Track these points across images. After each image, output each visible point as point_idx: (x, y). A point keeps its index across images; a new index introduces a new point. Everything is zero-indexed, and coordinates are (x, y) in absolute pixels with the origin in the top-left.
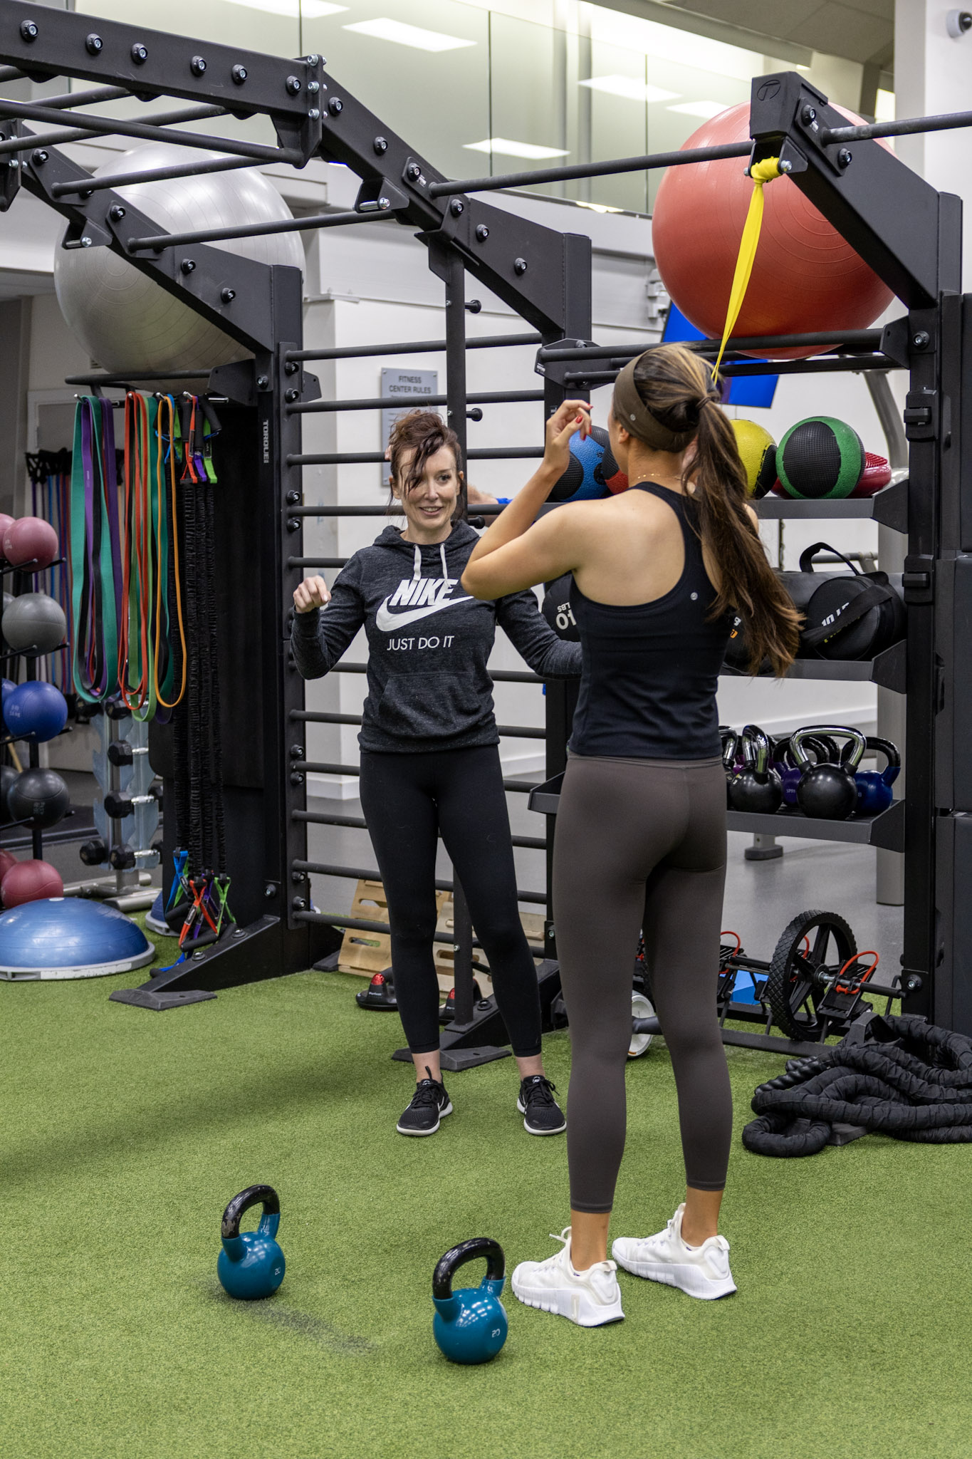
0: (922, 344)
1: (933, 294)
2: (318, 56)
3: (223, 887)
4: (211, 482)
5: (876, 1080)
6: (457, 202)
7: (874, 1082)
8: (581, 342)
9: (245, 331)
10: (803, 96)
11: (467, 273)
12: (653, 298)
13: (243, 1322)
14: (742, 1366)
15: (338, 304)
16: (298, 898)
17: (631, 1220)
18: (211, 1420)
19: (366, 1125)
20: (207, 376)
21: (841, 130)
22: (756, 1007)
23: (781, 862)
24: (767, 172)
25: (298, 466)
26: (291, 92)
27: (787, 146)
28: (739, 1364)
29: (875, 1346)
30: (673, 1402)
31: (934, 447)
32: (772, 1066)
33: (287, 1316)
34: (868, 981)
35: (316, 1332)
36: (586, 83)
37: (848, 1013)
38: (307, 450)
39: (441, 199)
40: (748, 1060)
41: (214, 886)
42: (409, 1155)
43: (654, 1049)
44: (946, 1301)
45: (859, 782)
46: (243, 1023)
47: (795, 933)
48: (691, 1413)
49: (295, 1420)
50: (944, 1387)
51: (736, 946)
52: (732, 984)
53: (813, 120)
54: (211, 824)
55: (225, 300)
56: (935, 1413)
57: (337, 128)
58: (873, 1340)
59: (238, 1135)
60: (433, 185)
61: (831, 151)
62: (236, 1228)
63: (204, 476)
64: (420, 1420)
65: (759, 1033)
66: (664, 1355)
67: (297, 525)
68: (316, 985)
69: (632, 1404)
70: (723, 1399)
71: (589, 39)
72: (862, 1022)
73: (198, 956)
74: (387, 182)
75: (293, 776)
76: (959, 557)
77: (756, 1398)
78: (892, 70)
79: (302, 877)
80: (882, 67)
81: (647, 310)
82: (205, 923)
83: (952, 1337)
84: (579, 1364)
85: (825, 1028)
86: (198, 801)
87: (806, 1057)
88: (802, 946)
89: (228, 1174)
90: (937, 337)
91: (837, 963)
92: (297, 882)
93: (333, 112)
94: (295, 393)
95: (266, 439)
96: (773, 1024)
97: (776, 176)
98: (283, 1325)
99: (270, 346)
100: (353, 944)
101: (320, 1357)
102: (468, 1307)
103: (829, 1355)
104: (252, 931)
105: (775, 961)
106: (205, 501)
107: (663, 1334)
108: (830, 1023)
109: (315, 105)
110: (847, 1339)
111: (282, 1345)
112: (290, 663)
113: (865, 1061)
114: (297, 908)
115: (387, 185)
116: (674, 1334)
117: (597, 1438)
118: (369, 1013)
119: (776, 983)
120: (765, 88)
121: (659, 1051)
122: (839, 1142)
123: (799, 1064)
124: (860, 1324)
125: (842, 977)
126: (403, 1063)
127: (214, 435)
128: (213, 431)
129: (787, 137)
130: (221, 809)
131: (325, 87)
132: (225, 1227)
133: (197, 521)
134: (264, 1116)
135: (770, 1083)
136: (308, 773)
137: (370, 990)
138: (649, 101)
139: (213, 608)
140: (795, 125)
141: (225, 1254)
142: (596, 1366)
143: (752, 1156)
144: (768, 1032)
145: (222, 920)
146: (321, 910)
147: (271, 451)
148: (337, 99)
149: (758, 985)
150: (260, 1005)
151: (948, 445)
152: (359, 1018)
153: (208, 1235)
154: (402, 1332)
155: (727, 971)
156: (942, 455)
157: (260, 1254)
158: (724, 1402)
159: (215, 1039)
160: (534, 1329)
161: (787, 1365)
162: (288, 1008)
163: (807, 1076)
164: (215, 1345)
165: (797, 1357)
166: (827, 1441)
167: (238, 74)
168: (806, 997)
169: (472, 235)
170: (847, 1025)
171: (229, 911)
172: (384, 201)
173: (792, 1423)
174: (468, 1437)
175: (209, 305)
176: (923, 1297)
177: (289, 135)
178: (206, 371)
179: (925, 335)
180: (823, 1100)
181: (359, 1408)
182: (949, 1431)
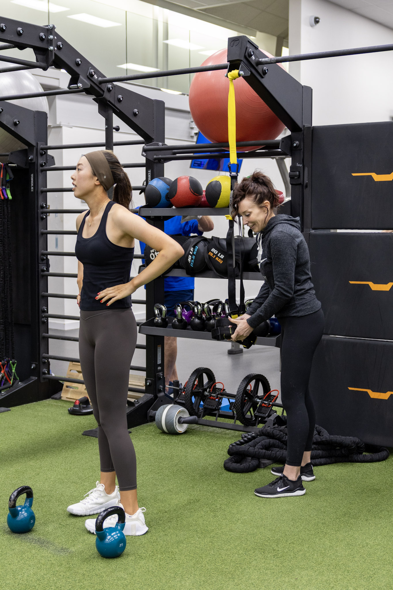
0: (296, 146)
1: (301, 126)
2: (53, 25)
3: (14, 365)
4: (10, 199)
5: (277, 441)
6: (110, 86)
7: (277, 442)
8: (161, 144)
9: (24, 137)
10: (249, 45)
11: (114, 115)
12: (192, 128)
13: (17, 542)
14: (221, 557)
15: (64, 129)
16: (45, 369)
17: (178, 499)
18: (3, 583)
19: (71, 462)
20: (8, 155)
21: (263, 60)
22: (230, 413)
23: (242, 355)
24: (234, 76)
25: (45, 193)
26: (42, 39)
27: (242, 65)
28: (220, 556)
29: (275, 548)
30: (193, 572)
31: (301, 188)
32: (236, 437)
33: (36, 540)
34: (275, 402)
35: (48, 546)
36: (166, 42)
37: (267, 415)
38: (49, 187)
39: (103, 85)
40: (227, 434)
41: (10, 364)
42: (88, 474)
43: (189, 430)
44: (304, 529)
45: (271, 322)
46: (21, 421)
47: (246, 383)
48: (200, 576)
49: (38, 582)
50: (302, 564)
51: (222, 388)
52: (221, 404)
53: (252, 55)
54: (9, 339)
55: (15, 124)
56: (298, 574)
57: (60, 54)
58: (274, 546)
59: (18, 466)
60: (100, 79)
61: (260, 68)
62: (15, 504)
63: (6, 196)
64: (89, 581)
65: (231, 423)
66: (190, 553)
67: (45, 217)
68: (52, 405)
69: (176, 573)
70: (213, 570)
71: (167, 24)
72: (272, 418)
73: (3, 393)
74: (81, 77)
75: (43, 319)
76: (311, 231)
77: (226, 570)
78: (288, 39)
79: (46, 361)
80: (284, 38)
81: (190, 133)
82: (6, 380)
83: (306, 544)
84: (155, 557)
85: (257, 421)
86: (3, 330)
87: (250, 432)
88: (249, 388)
89: (13, 482)
90: (302, 144)
91: (263, 395)
92: (44, 363)
93: (59, 48)
94: (44, 163)
95: (32, 182)
96: (237, 419)
97: (238, 77)
98: (34, 543)
99: (34, 143)
100: (67, 388)
101: (49, 556)
102: (110, 535)
103: (257, 552)
104: (26, 383)
105: (237, 394)
106: (7, 206)
107: (190, 544)
108: (260, 419)
109: (51, 45)
110: (264, 545)
111: (33, 552)
112: (42, 273)
113: (273, 434)
114: (44, 373)
115: (81, 78)
116: (194, 544)
117: (162, 587)
118: (73, 416)
119: (238, 403)
120: (233, 42)
121: (191, 431)
122: (262, 467)
123: (247, 435)
124: (269, 539)
125: (265, 400)
126: (87, 436)
127: (10, 179)
128: (10, 178)
129: (242, 62)
130: (13, 333)
131: (55, 38)
132: (10, 503)
133: (4, 215)
134: (28, 458)
135: (235, 443)
136: (49, 319)
137: (74, 407)
138: (191, 50)
139: (10, 251)
140: (245, 57)
141: (10, 515)
142: (162, 558)
143: (228, 472)
144: (235, 422)
145: (13, 378)
146: (55, 374)
147: (34, 186)
148: (61, 43)
149: (231, 404)
150: (28, 413)
151: (306, 186)
152: (69, 418)
153: (4, 507)
154: (83, 546)
155: (218, 398)
156: (304, 191)
157: (25, 514)
158: (214, 571)
159: (9, 427)
160: (137, 544)
161: (240, 556)
162: (40, 414)
163: (250, 440)
164: (5, 552)
165: (244, 553)
166: (255, 586)
167: (19, 31)
168: (250, 408)
169: (116, 99)
170: (266, 419)
171: (16, 375)
172: (80, 85)
173: (241, 579)
174: (109, 588)
175: (9, 126)
176: (295, 528)
177: (41, 57)
178: (7, 153)
179: (297, 142)
180: (256, 449)
181: (64, 577)
182: (303, 581)
